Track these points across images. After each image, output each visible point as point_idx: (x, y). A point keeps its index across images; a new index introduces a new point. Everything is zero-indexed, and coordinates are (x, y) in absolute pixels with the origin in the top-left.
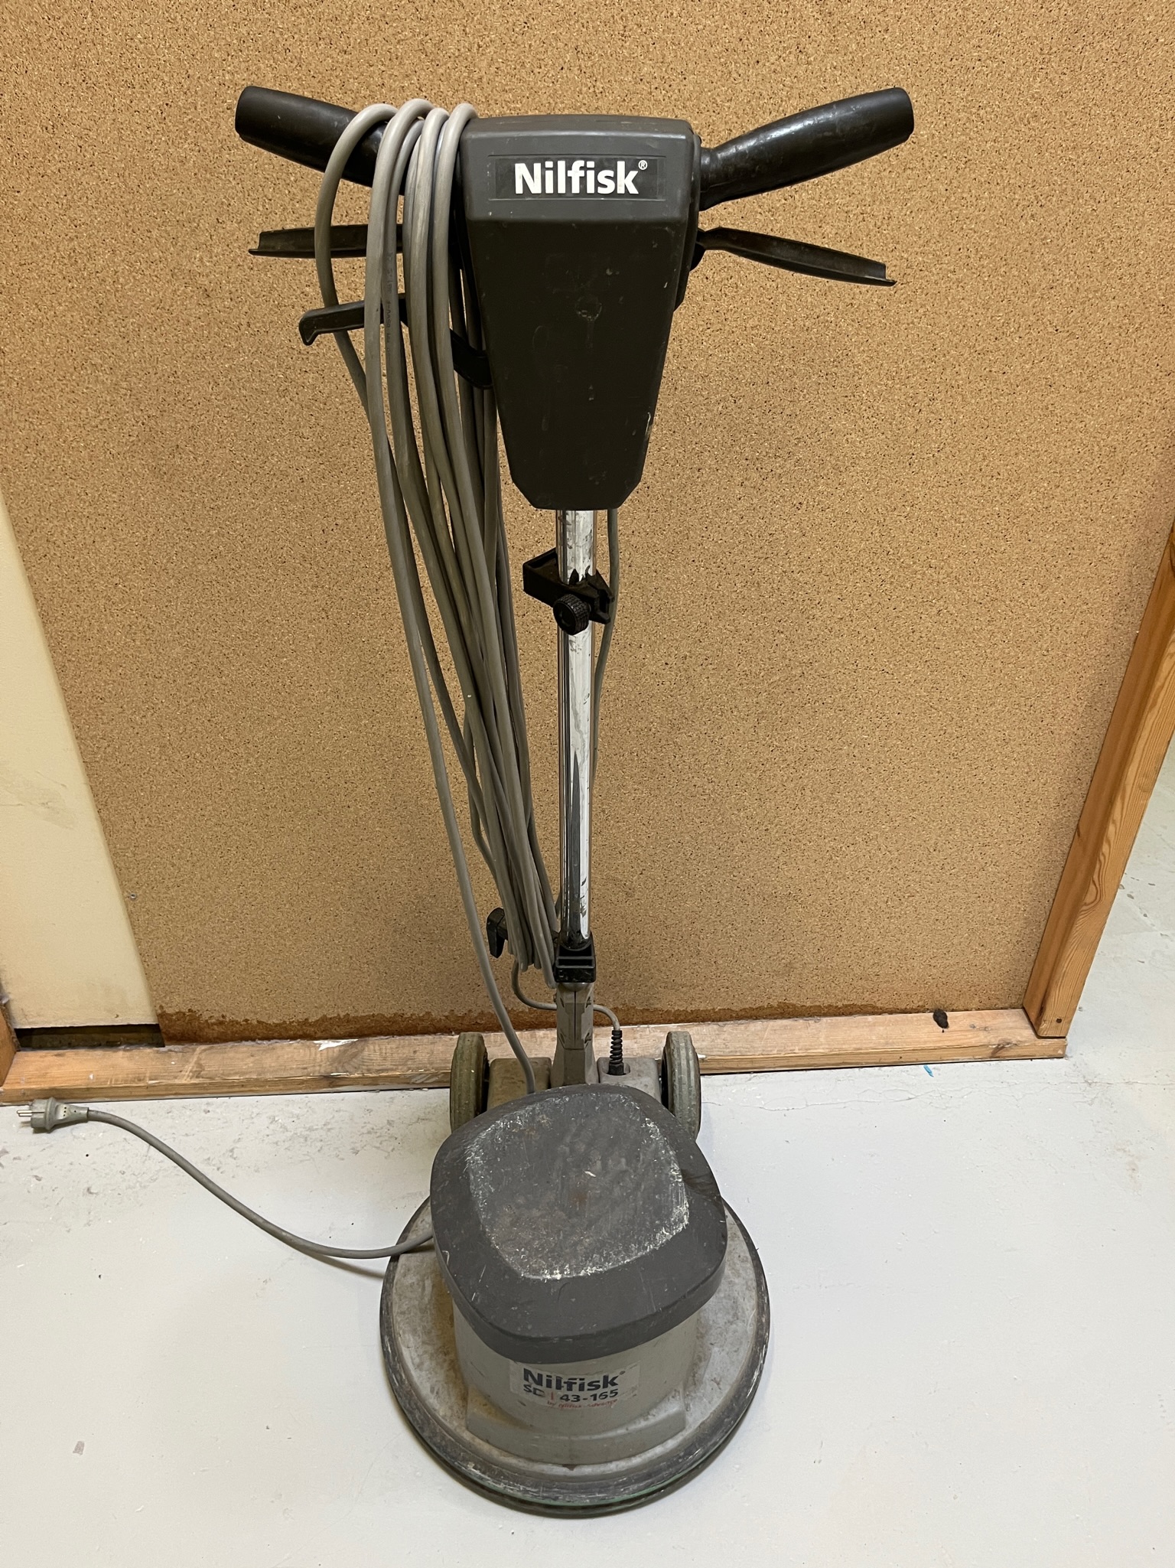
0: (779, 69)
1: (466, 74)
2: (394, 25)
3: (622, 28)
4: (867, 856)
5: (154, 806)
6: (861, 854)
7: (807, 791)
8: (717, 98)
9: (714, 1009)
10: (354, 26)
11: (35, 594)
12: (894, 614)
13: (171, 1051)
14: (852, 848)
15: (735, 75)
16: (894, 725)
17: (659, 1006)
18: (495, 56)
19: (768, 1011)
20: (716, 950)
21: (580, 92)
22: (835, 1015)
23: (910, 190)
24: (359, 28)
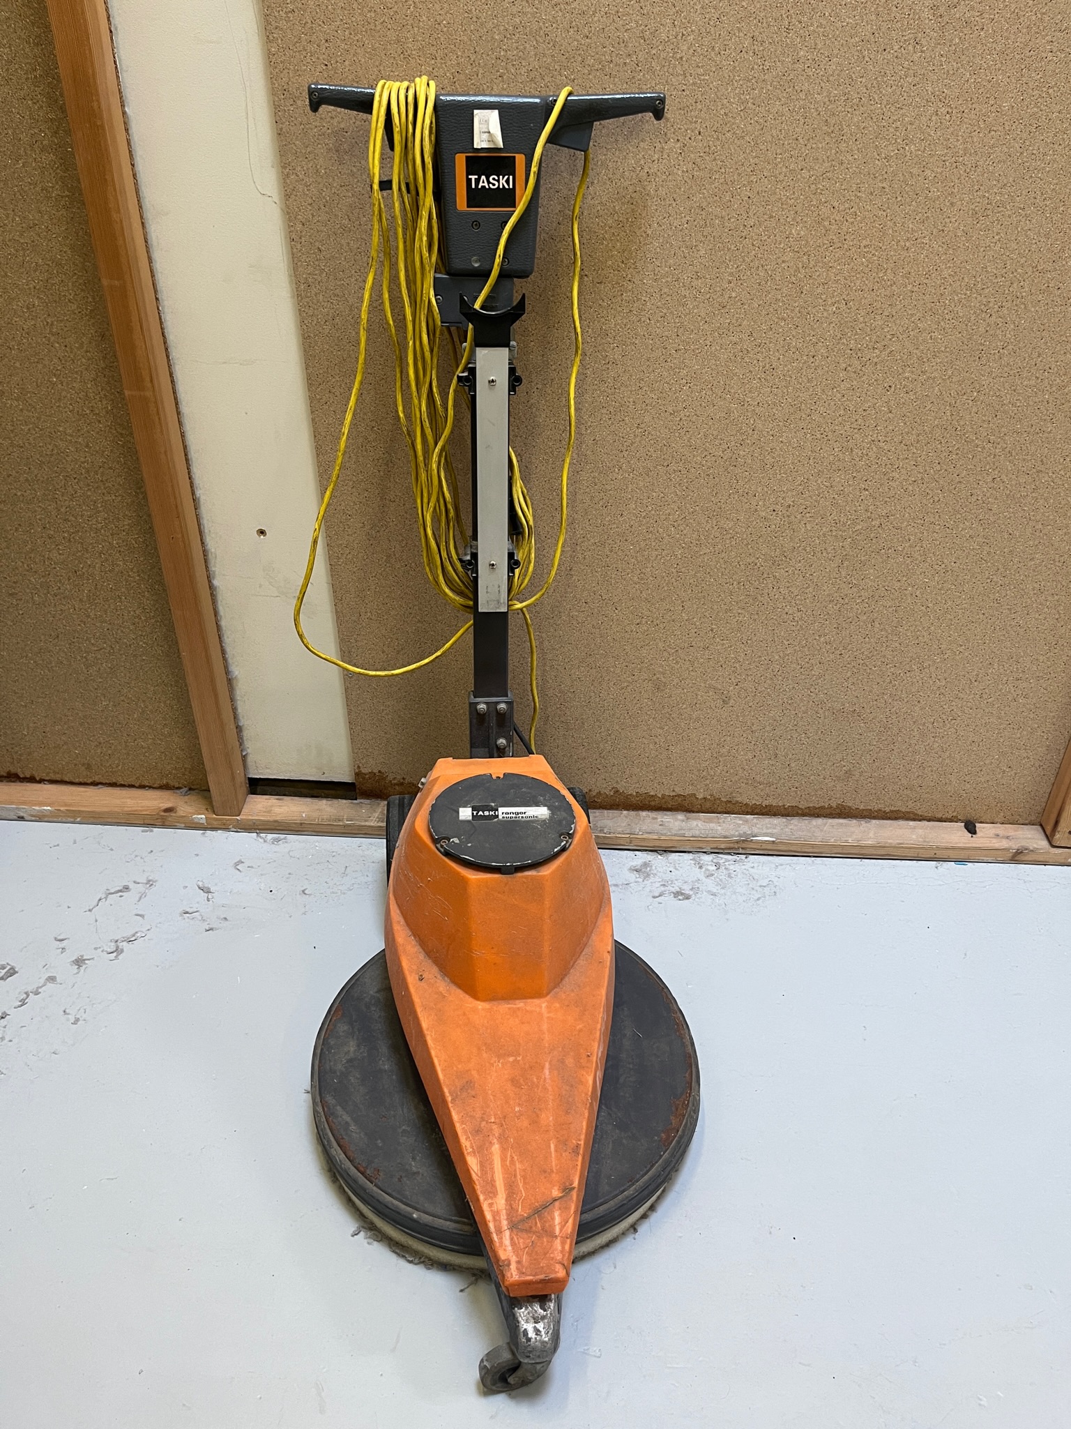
0: (900, 55)
1: (671, 55)
2: (624, 18)
3: (787, 23)
4: (920, 682)
5: (376, 603)
6: (915, 680)
7: (876, 623)
8: (853, 75)
9: (784, 805)
10: (596, 19)
11: (314, 432)
12: (958, 480)
13: (361, 803)
14: (908, 674)
15: (867, 59)
16: (950, 572)
17: (739, 799)
18: (693, 42)
19: (828, 811)
20: (791, 755)
21: (753, 69)
22: (883, 819)
23: (993, 147)
24: (599, 21)
